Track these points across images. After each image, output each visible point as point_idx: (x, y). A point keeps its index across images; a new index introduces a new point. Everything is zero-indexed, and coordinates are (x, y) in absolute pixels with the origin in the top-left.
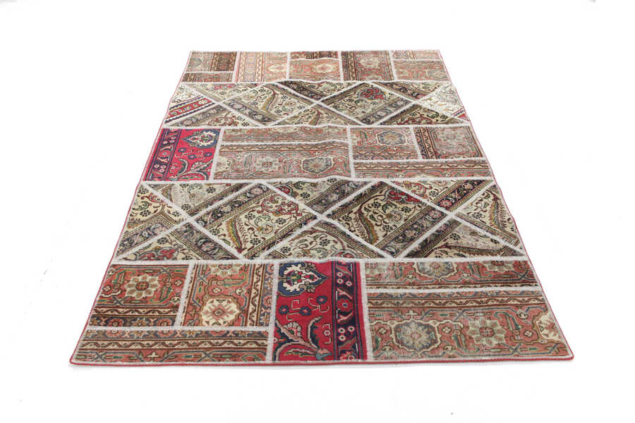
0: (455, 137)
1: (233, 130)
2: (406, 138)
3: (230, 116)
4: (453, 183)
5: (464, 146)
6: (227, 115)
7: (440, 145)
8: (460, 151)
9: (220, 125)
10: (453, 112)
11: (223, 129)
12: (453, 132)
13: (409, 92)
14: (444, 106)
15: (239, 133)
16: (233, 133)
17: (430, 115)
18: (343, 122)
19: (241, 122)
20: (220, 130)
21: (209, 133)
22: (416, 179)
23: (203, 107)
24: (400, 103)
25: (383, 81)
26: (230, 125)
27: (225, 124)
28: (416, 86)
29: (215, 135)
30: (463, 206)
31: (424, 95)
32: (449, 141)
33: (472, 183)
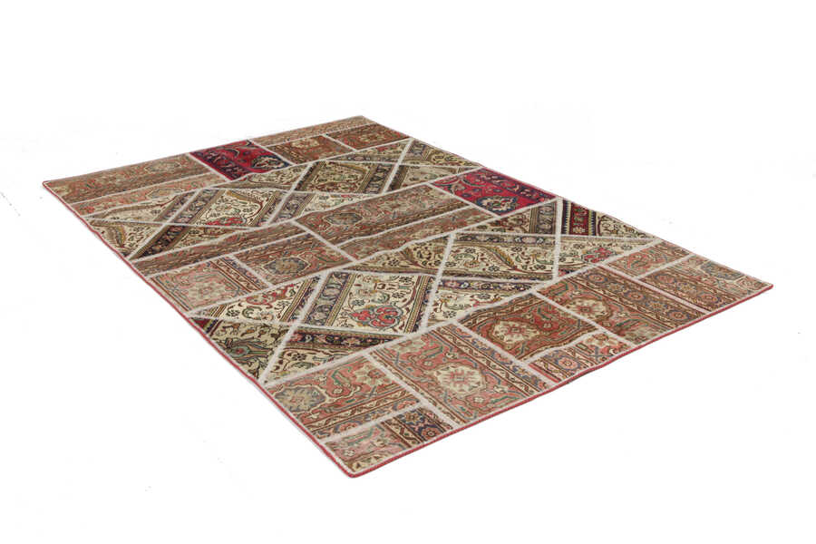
0: (200, 291)
2: (267, 272)
4: (177, 245)
5: (182, 284)
7: (215, 276)
8: (185, 278)
10: (222, 324)
12: (207, 297)
13: (322, 340)
14: (243, 330)
17: (256, 311)
18: (370, 265)
22: (222, 238)
24: (318, 316)
25: (388, 345)
28: (319, 355)
30: (156, 233)
31: (291, 342)
32: (206, 285)
33: (154, 252)
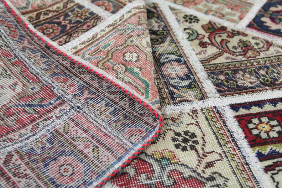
1: (222, 16)
3: (211, 50)
6: (216, 56)
9: (246, 35)
11: (242, 26)
15: (215, 7)
16: (227, 10)
19: (197, 27)
20: (250, 26)
21: (274, 27)
23: (268, 108)
26: (223, 29)
27: (234, 33)
29: (263, 19)
